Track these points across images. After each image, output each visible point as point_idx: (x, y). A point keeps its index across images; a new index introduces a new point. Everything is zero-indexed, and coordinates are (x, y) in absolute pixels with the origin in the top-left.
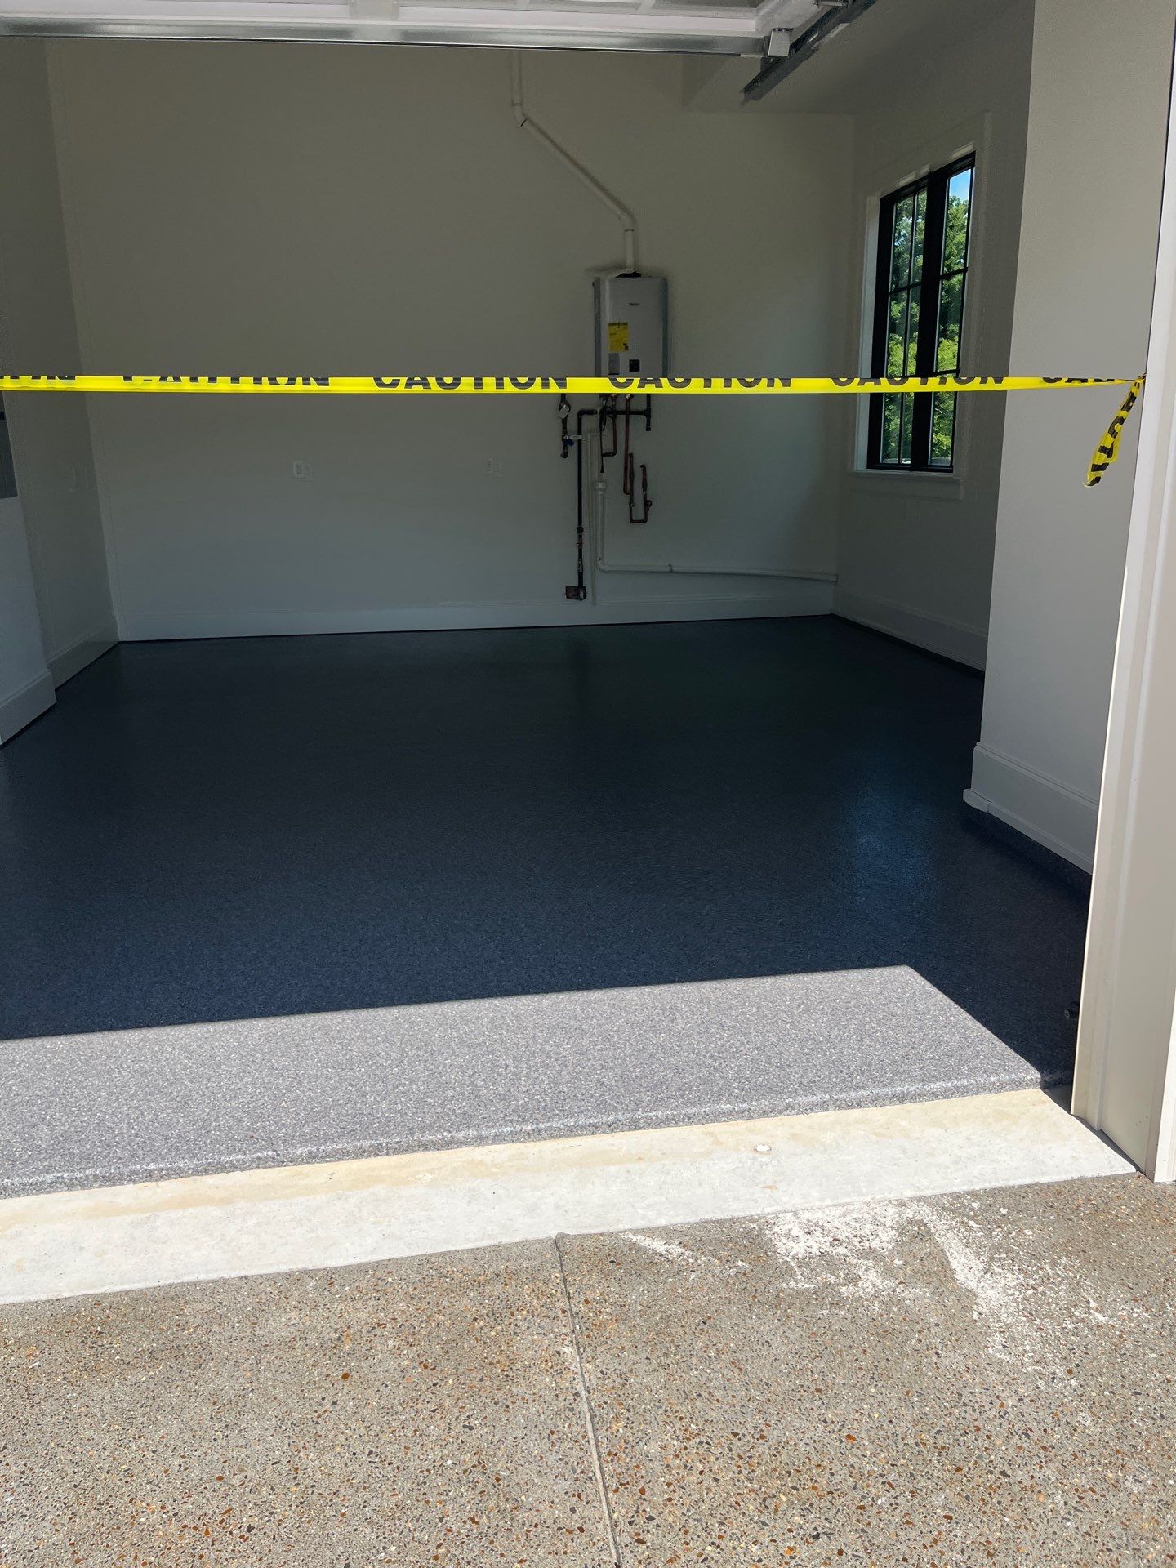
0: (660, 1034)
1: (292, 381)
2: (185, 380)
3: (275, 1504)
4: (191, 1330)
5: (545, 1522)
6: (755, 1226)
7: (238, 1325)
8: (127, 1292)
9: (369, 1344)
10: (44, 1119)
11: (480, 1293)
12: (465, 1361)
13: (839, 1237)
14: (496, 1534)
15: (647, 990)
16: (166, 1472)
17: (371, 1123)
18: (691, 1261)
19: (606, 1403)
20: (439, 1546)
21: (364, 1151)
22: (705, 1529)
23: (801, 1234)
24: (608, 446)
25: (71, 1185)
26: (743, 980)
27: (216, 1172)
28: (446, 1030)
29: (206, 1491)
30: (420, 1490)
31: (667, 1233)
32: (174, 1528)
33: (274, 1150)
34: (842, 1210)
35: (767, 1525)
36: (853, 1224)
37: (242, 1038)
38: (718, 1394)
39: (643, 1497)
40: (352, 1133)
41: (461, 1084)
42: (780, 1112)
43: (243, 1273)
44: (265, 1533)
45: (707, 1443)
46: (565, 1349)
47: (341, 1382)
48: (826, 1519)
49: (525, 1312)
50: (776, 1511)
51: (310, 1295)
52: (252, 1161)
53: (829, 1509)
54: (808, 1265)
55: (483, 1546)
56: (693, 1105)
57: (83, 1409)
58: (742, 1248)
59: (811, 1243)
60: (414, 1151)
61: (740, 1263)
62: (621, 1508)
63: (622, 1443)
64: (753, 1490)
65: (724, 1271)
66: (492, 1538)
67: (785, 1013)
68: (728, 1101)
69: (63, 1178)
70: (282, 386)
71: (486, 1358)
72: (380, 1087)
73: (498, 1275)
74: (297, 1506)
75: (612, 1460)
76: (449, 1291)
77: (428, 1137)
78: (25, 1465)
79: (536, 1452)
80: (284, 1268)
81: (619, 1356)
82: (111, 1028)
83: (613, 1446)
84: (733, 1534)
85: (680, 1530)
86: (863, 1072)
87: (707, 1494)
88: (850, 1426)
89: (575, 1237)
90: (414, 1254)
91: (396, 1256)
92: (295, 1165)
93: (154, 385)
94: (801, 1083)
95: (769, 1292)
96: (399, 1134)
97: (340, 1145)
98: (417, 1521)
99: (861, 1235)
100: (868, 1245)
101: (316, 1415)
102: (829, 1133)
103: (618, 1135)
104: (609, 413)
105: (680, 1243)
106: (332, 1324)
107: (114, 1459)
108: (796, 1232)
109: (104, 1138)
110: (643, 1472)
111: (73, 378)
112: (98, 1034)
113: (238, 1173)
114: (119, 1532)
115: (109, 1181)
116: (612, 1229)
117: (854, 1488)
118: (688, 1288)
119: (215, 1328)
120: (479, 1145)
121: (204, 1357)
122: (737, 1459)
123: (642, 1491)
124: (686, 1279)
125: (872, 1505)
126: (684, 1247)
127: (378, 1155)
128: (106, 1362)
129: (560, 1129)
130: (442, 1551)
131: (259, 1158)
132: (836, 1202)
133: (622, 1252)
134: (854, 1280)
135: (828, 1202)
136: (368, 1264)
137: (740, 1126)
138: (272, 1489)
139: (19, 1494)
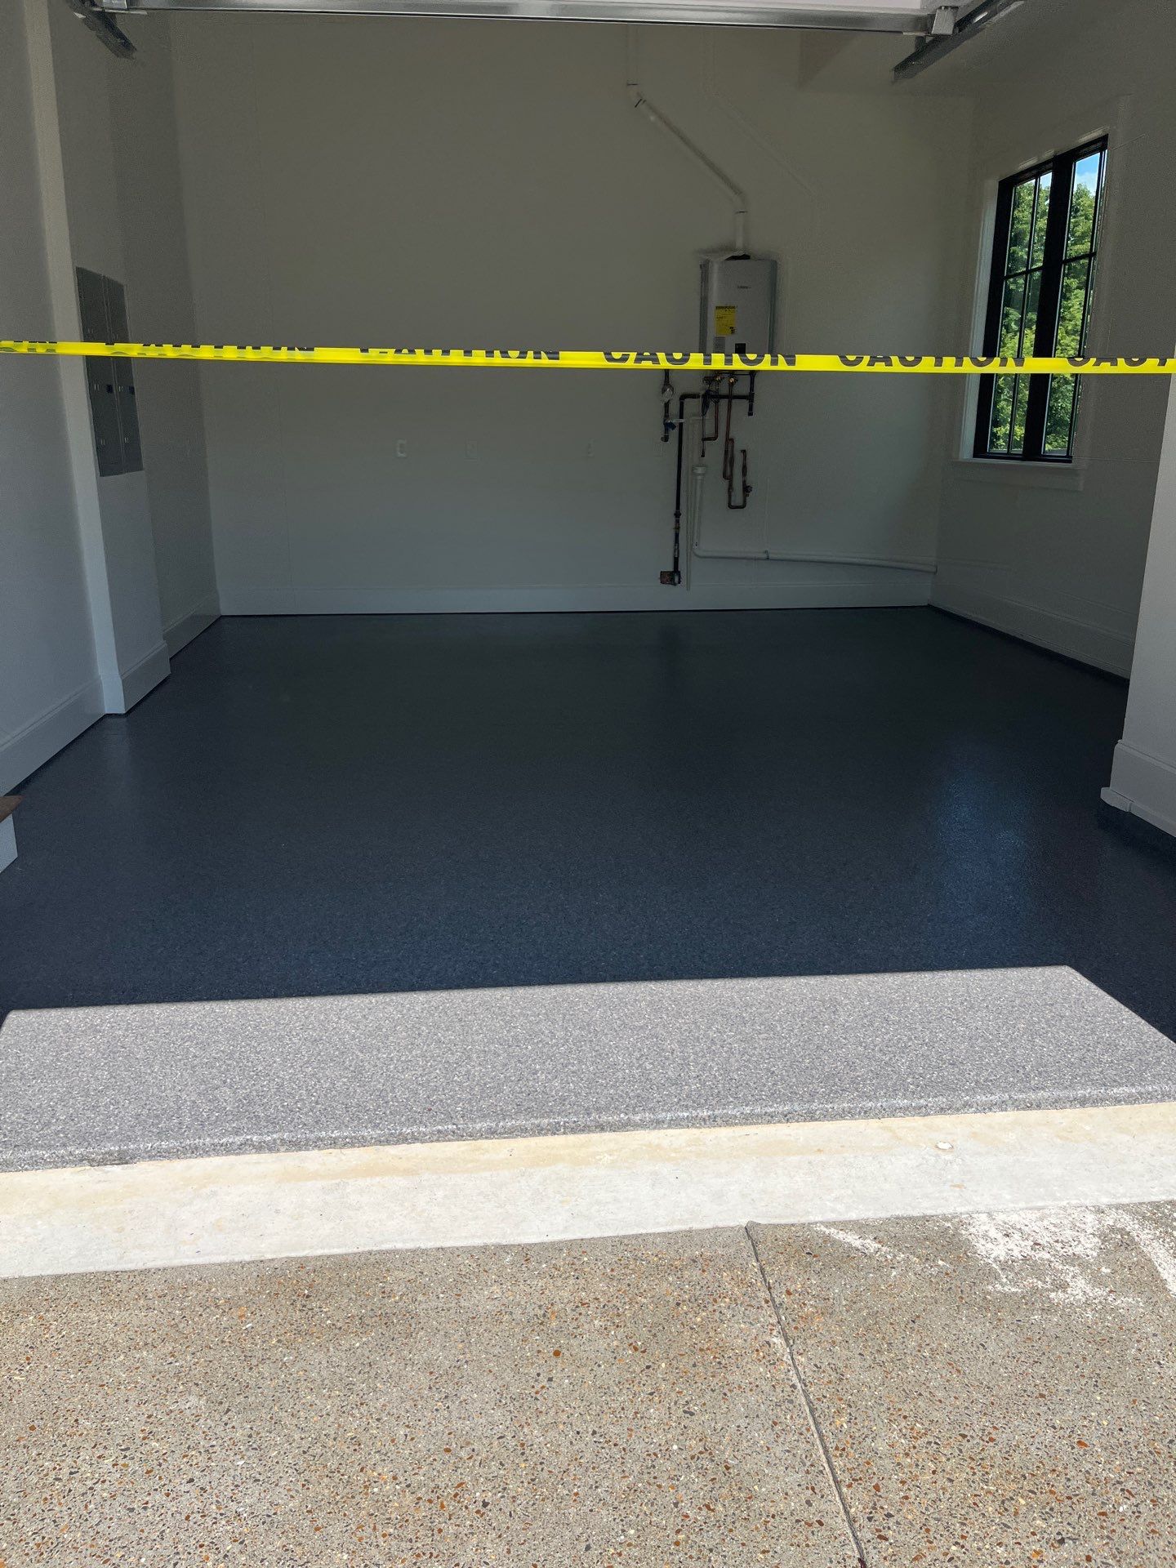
0: (824, 1025)
1: (523, 355)
2: (420, 352)
3: (506, 1479)
4: (397, 1298)
5: (782, 1514)
6: (949, 1225)
7: (442, 1295)
8: (328, 1257)
9: (575, 1324)
10: (225, 1082)
11: (678, 1278)
12: (675, 1345)
13: (1039, 1241)
14: (734, 1523)
15: (803, 980)
16: (393, 1441)
17: (545, 1101)
18: (889, 1257)
19: (825, 1397)
20: (678, 1532)
21: (542, 1130)
22: (947, 1528)
23: (999, 1236)
24: (709, 430)
25: (259, 1148)
26: (901, 975)
27: (397, 1143)
28: (605, 1012)
29: (435, 1463)
30: (649, 1473)
31: (861, 1227)
32: (409, 1499)
33: (454, 1124)
34: (1037, 1214)
35: (1009, 1527)
36: (1053, 1229)
37: (405, 1011)
38: (940, 1394)
39: (879, 1494)
40: (529, 1110)
41: (630, 1066)
42: (958, 1110)
43: (438, 1245)
44: (501, 1509)
45: (936, 1443)
46: (775, 1340)
47: (554, 1359)
48: (1069, 1524)
49: (727, 1300)
50: (1016, 1514)
51: (509, 1271)
52: (432, 1134)
53: (1070, 1514)
54: (1012, 1269)
55: (723, 1534)
56: (870, 1098)
57: (301, 1373)
58: (939, 1247)
59: (1011, 1246)
60: (590, 1131)
61: (940, 1263)
62: (857, 1503)
63: (848, 1438)
64: (989, 1492)
65: (925, 1270)
66: (730, 1527)
67: (949, 1009)
68: (905, 1096)
69: (252, 1141)
70: (514, 360)
71: (695, 1344)
72: (549, 1065)
73: (694, 1261)
74: (529, 1483)
75: (841, 1455)
76: (647, 1274)
77: (604, 1118)
78: (251, 1428)
79: (762, 1442)
80: (478, 1242)
81: (831, 1350)
82: (275, 996)
83: (839, 1441)
84: (976, 1534)
85: (921, 1528)
86: (1040, 1073)
87: (944, 1493)
88: (1079, 1432)
89: (766, 1226)
90: (606, 1235)
91: (588, 1236)
92: (473, 1139)
93: (389, 357)
94: (977, 1082)
95: (975, 1293)
96: (576, 1114)
97: (518, 1122)
98: (652, 1505)
99: (1062, 1242)
100: (1071, 1252)
101: (534, 1390)
102: (1010, 1134)
103: (794, 1125)
104: (713, 397)
105: (875, 1238)
106: (535, 1300)
107: (339, 1425)
108: (993, 1233)
109: (286, 1104)
110: (875, 1469)
111: (312, 349)
112: (263, 1001)
113: (418, 1145)
114: (354, 1501)
115: (296, 1145)
116: (803, 1220)
117: (1093, 1494)
118: (891, 1285)
119: (420, 1298)
120: (655, 1128)
121: (414, 1325)
122: (969, 1461)
123: (877, 1488)
124: (888, 1276)
125: (1114, 1512)
126: (880, 1242)
127: (555, 1134)
128: (318, 1326)
129: (736, 1117)
130: (681, 1537)
131: (439, 1131)
132: (1029, 1205)
133: (817, 1244)
134: (1063, 1286)
135: (1022, 1205)
136: (561, 1242)
137: (918, 1122)
138: (501, 1464)
139: (249, 1458)
